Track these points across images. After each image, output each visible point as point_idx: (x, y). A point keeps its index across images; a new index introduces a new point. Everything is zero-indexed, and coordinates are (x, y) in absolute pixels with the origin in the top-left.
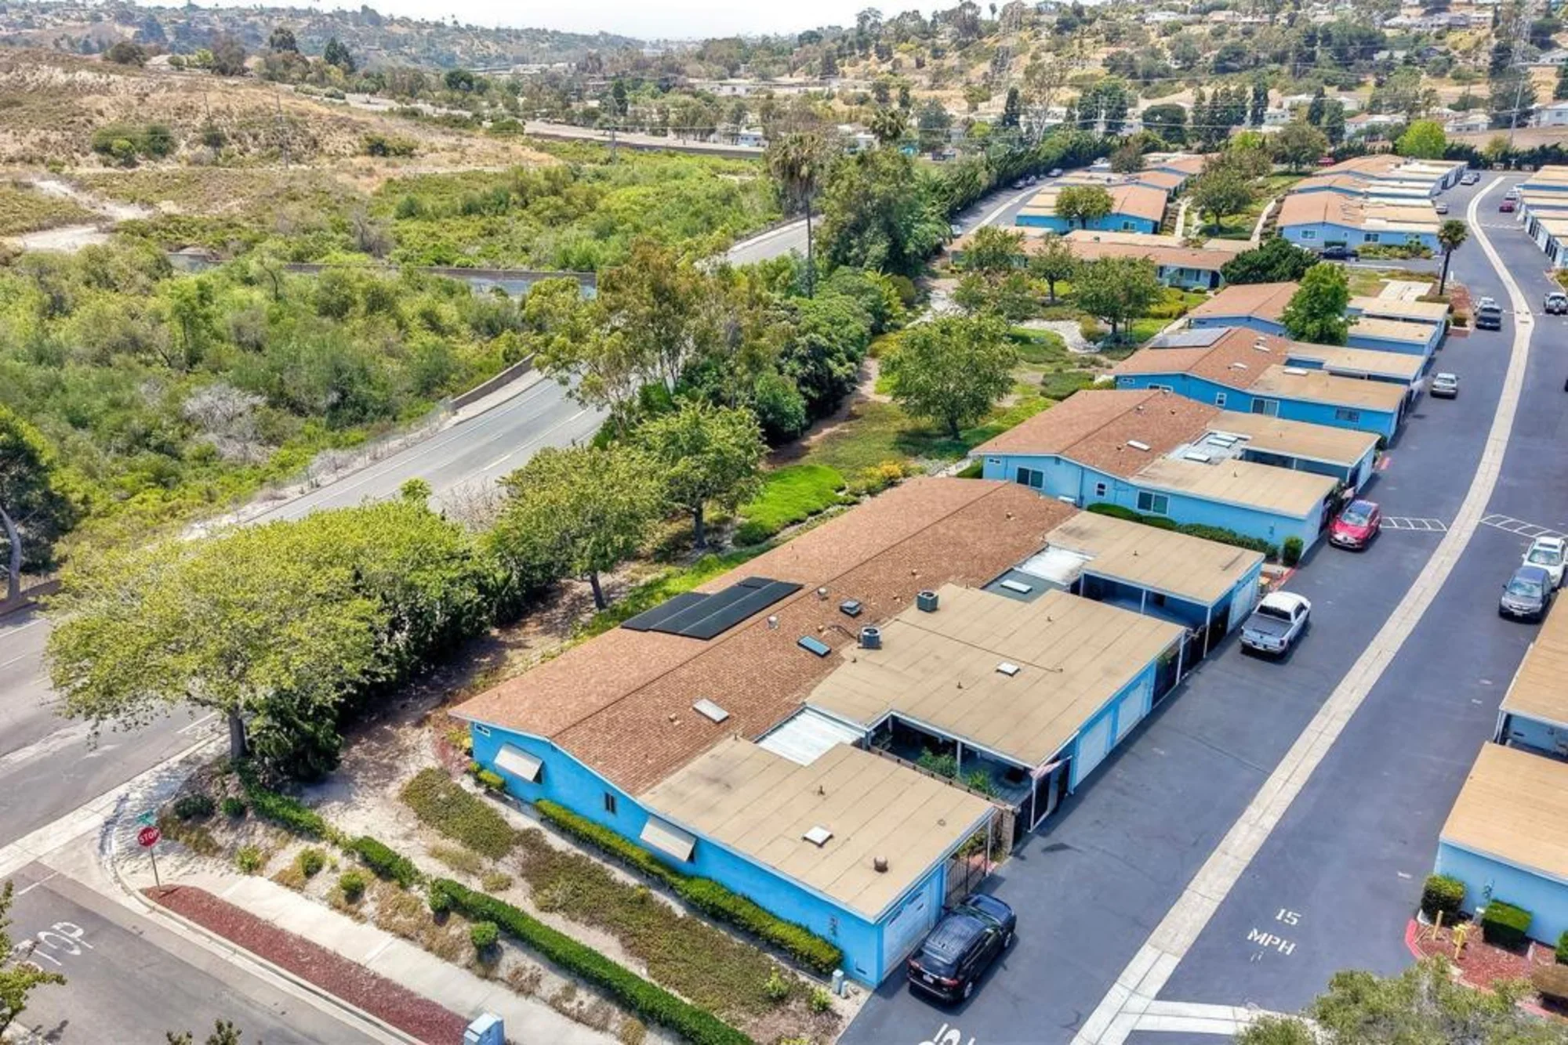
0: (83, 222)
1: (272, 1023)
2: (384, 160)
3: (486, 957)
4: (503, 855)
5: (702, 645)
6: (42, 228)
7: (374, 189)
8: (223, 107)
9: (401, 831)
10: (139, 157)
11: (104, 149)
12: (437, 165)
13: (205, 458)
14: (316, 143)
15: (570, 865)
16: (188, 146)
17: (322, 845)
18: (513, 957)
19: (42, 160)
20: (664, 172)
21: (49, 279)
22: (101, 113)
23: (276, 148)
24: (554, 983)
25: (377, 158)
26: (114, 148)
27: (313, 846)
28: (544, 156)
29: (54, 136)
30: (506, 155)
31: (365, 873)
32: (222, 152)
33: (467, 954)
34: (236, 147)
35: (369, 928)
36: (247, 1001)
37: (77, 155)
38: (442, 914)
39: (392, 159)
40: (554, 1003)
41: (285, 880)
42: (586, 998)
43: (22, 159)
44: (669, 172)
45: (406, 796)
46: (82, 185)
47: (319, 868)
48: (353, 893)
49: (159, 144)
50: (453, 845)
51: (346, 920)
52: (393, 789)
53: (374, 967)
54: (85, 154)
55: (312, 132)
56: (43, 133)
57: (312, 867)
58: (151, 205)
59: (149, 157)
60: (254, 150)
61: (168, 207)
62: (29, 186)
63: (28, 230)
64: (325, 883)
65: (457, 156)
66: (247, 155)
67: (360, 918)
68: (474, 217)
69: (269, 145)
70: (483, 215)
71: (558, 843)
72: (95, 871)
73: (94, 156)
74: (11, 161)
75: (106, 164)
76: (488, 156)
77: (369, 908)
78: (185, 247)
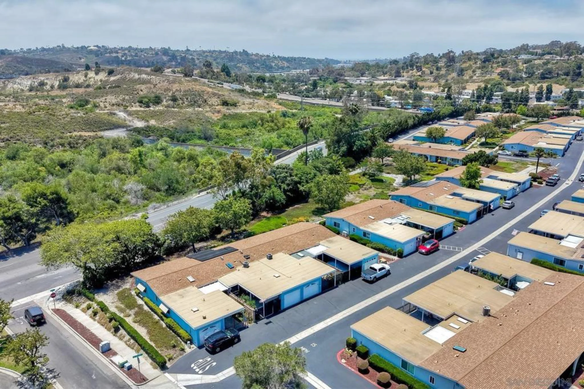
0: (123, 127)
1: (64, 339)
2: (227, 107)
3: (117, 330)
4: (132, 309)
5: (200, 262)
6: (111, 129)
7: (219, 118)
8: (178, 89)
9: (113, 301)
10: (151, 104)
11: (141, 102)
12: (244, 109)
13: (125, 203)
14: (206, 101)
15: (146, 313)
16: (166, 101)
17: (93, 303)
18: (122, 331)
19: (122, 105)
20: (316, 113)
21: (102, 147)
22: (142, 91)
23: (193, 103)
24: (128, 337)
25: (224, 106)
26: (143, 102)
27: (91, 303)
28: (280, 107)
29: (127, 97)
30: (267, 106)
31: (99, 309)
32: (176, 103)
33: (113, 330)
34: (181, 102)
35: (96, 322)
36: (62, 334)
37: (133, 104)
38: (111, 320)
39: (229, 107)
40: (126, 342)
41: (83, 311)
42: (132, 341)
43: (116, 104)
44: (317, 114)
45: (118, 294)
46: (130, 114)
47: (90, 308)
48: (95, 314)
49: (157, 101)
50: (123, 306)
51: (92, 320)
52: (116, 292)
53: (92, 331)
54: (135, 103)
55: (205, 97)
56: (124, 96)
57: (89, 307)
58: (148, 121)
59: (154, 105)
60: (186, 103)
61: (153, 122)
62: (114, 114)
63: (107, 129)
64: (90, 311)
65: (251, 106)
66: (184, 105)
67: (95, 320)
68: (245, 129)
69: (191, 101)
70: (247, 128)
71: (146, 308)
72: (44, 305)
73: (137, 104)
74: (113, 105)
75: (141, 107)
76: (261, 106)
77: (97, 318)
78: (150, 136)
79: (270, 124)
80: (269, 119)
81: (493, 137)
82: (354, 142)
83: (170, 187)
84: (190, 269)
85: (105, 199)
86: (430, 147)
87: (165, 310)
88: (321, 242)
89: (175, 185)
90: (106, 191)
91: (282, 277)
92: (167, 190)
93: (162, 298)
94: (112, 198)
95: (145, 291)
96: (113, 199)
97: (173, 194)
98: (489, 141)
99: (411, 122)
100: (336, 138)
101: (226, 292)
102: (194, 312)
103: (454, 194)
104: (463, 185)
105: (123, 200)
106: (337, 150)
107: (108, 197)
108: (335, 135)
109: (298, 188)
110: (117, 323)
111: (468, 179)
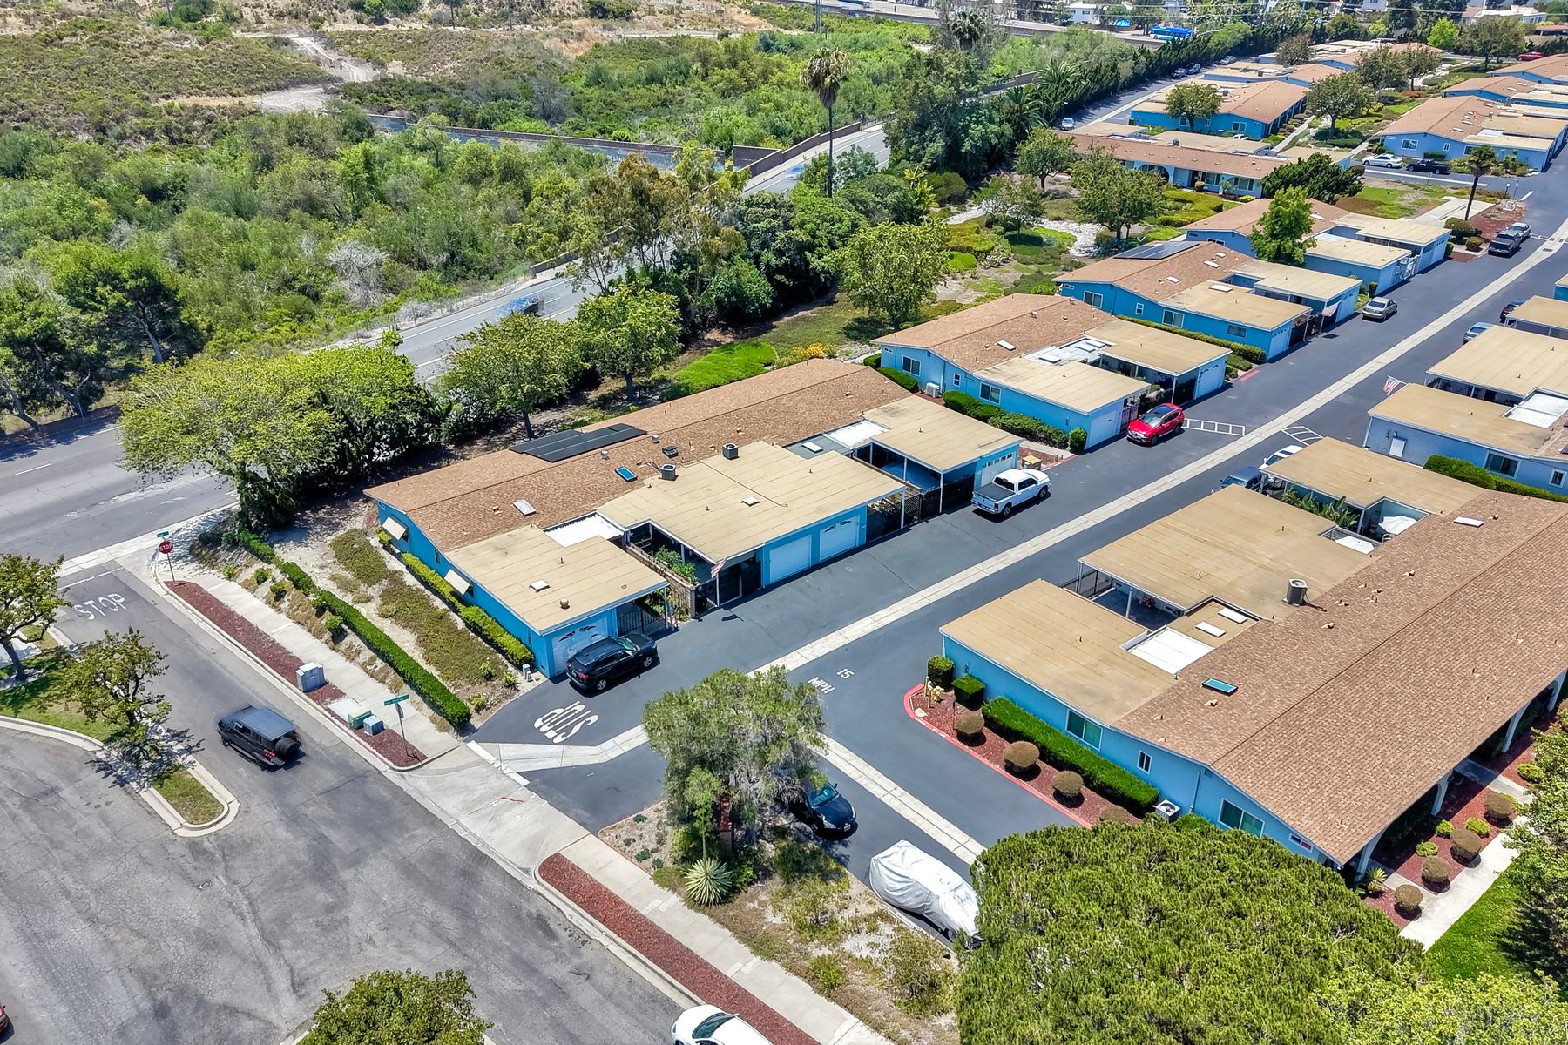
0: (315, 83)
1: (205, 657)
2: (602, 22)
3: (337, 636)
4: (374, 584)
5: (548, 464)
6: (279, 88)
7: (581, 54)
9: (321, 562)
10: (388, 14)
11: (358, 7)
12: (650, 28)
13: (336, 300)
14: (542, 4)
15: (412, 593)
17: (271, 566)
18: (351, 639)
19: (307, 15)
20: (857, 41)
21: (259, 141)
23: (506, 8)
24: (367, 654)
25: (596, 20)
26: (367, 6)
27: (266, 566)
28: (755, 20)
30: (719, 19)
31: (288, 584)
32: (460, 10)
33: (328, 635)
34: (472, 6)
35: (283, 616)
36: (197, 645)
37: (336, 11)
38: (321, 611)
39: (610, 22)
40: (363, 666)
41: (247, 586)
42: (379, 663)
43: (290, 13)
44: (862, 43)
45: (334, 544)
46: (330, 43)
47: (265, 579)
48: (279, 594)
49: (405, 3)
50: (349, 575)
51: (272, 611)
52: (330, 539)
53: (274, 637)
54: (342, 11)
57: (261, 578)
58: (382, 65)
59: (396, 15)
60: (487, 10)
61: (396, 68)
62: (287, 43)
63: (268, 89)
64: (265, 588)
65: (672, 19)
66: (482, 14)
67: (279, 610)
68: (655, 87)
70: (663, 84)
71: (410, 580)
72: (144, 569)
73: (350, 13)
74: (281, 15)
75: (360, 21)
76: (702, 19)
77: (285, 605)
78: (392, 109)
79: (727, 72)
80: (725, 57)
81: (1354, 114)
82: (966, 128)
83: (453, 256)
84: (522, 481)
85: (279, 291)
86: (1176, 143)
87: (462, 587)
88: (867, 414)
89: (468, 251)
90: (280, 266)
91: (765, 504)
92: (445, 265)
93: (450, 555)
94: (298, 285)
95: (405, 537)
96: (302, 291)
97: (464, 278)
98: (1343, 124)
99: (1125, 69)
100: (914, 115)
101: (617, 541)
102: (538, 591)
103: (1235, 280)
104: (1260, 254)
105: (328, 293)
106: (918, 151)
107: (288, 283)
108: (912, 107)
109: (807, 263)
110: (339, 619)
111: (1274, 236)
